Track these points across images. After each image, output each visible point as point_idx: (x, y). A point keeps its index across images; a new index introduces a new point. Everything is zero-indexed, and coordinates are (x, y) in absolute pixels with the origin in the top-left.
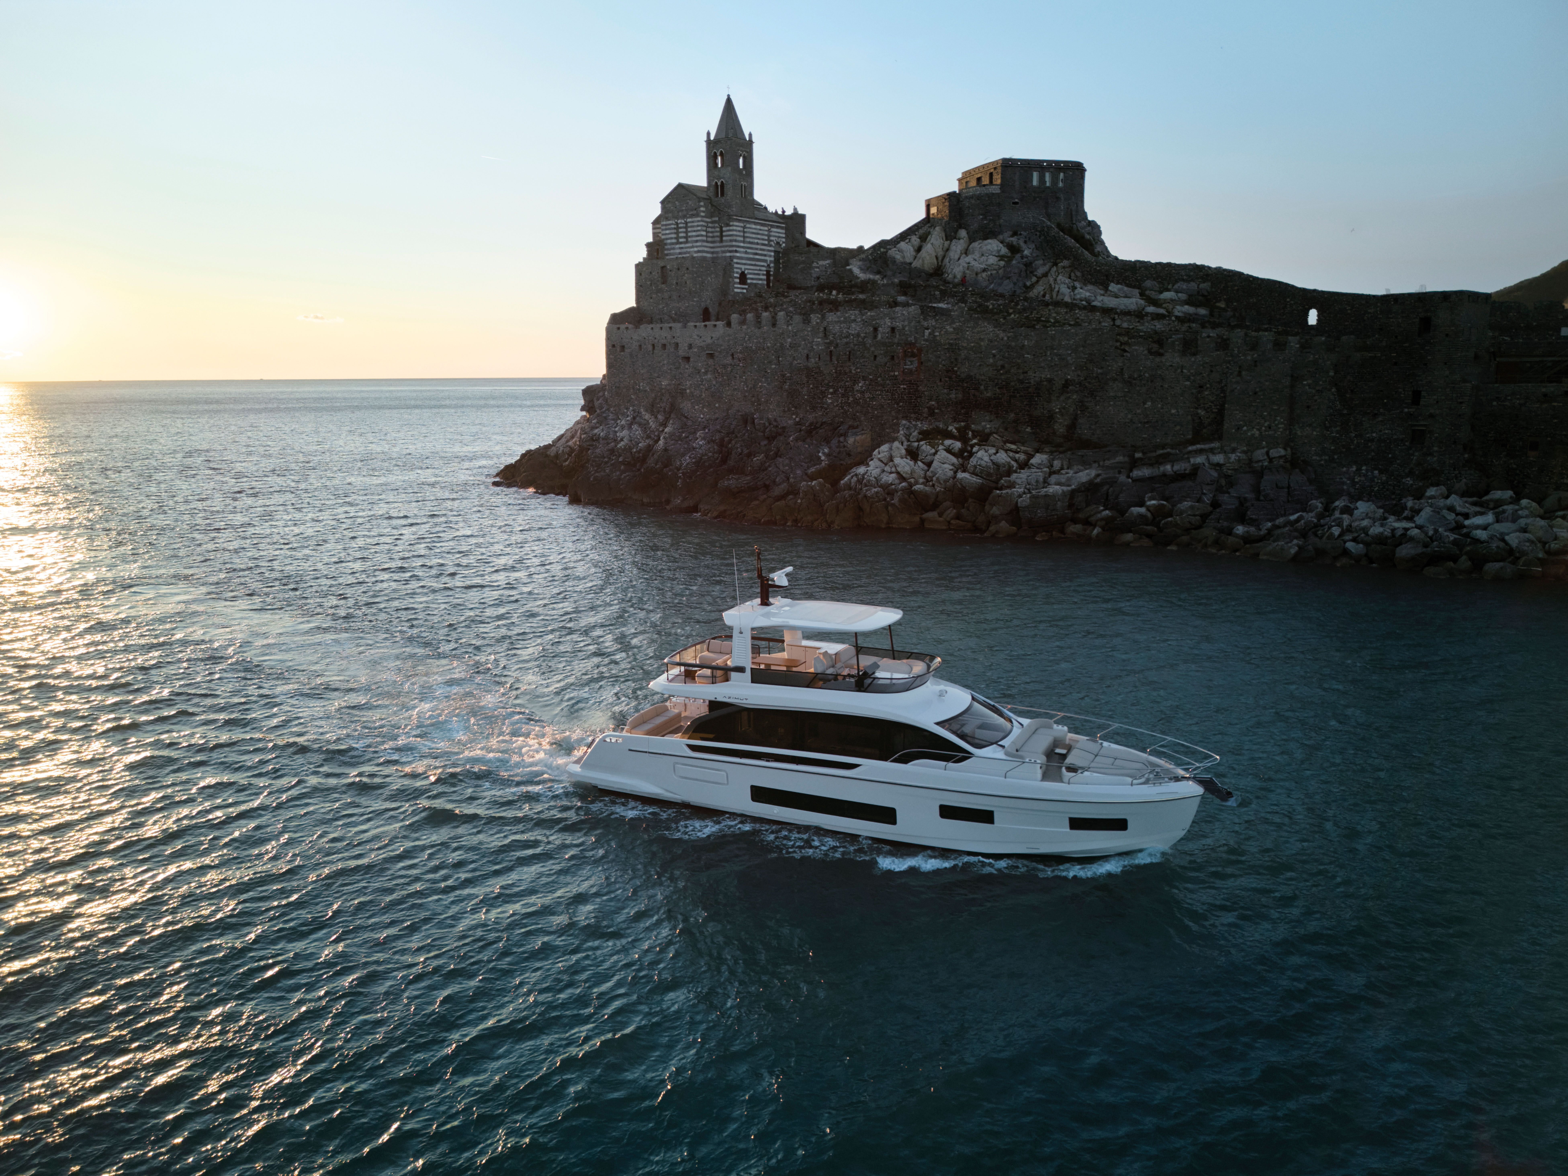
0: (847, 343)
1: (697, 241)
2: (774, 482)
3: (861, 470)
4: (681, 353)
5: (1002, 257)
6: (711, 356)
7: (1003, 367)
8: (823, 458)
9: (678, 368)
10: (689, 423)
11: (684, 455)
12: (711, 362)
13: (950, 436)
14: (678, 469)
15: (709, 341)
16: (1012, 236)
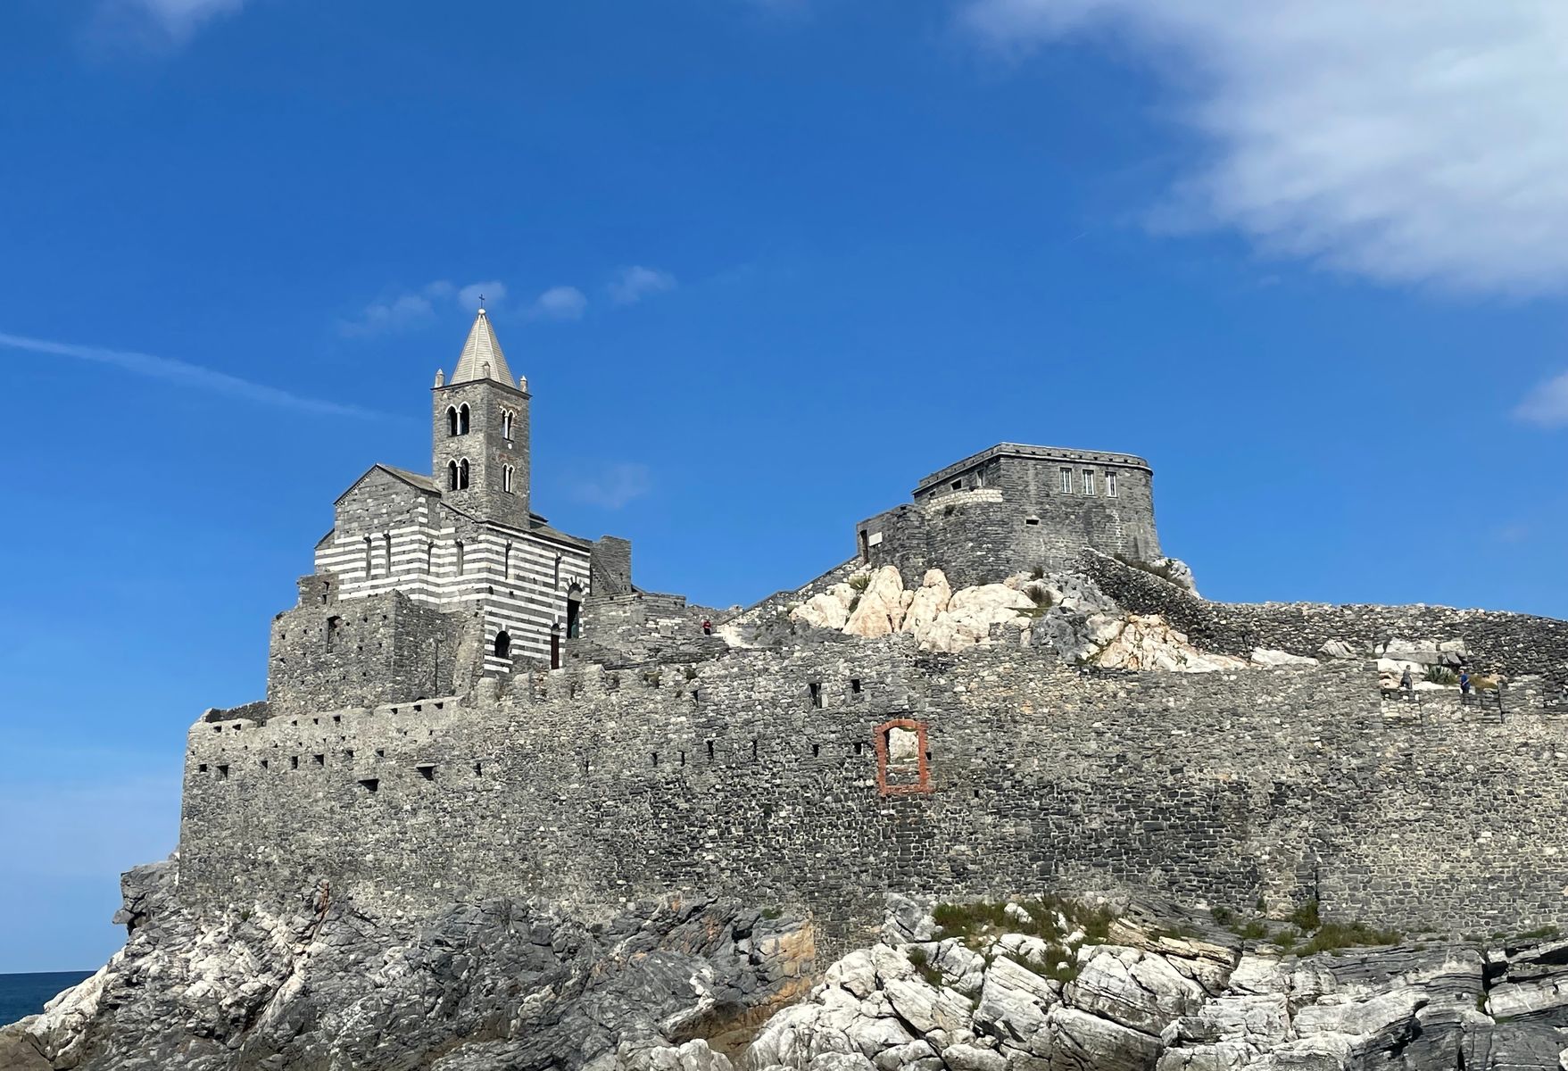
0: (748, 722)
1: (408, 572)
2: (578, 1050)
3: (802, 1014)
4: (360, 772)
5: (1022, 612)
6: (427, 773)
7: (1122, 758)
8: (699, 990)
9: (349, 806)
10: (369, 930)
11: (345, 1003)
12: (426, 785)
13: (1014, 925)
14: (331, 1037)
15: (424, 739)
16: (1033, 578)
